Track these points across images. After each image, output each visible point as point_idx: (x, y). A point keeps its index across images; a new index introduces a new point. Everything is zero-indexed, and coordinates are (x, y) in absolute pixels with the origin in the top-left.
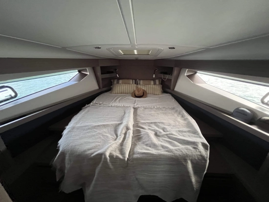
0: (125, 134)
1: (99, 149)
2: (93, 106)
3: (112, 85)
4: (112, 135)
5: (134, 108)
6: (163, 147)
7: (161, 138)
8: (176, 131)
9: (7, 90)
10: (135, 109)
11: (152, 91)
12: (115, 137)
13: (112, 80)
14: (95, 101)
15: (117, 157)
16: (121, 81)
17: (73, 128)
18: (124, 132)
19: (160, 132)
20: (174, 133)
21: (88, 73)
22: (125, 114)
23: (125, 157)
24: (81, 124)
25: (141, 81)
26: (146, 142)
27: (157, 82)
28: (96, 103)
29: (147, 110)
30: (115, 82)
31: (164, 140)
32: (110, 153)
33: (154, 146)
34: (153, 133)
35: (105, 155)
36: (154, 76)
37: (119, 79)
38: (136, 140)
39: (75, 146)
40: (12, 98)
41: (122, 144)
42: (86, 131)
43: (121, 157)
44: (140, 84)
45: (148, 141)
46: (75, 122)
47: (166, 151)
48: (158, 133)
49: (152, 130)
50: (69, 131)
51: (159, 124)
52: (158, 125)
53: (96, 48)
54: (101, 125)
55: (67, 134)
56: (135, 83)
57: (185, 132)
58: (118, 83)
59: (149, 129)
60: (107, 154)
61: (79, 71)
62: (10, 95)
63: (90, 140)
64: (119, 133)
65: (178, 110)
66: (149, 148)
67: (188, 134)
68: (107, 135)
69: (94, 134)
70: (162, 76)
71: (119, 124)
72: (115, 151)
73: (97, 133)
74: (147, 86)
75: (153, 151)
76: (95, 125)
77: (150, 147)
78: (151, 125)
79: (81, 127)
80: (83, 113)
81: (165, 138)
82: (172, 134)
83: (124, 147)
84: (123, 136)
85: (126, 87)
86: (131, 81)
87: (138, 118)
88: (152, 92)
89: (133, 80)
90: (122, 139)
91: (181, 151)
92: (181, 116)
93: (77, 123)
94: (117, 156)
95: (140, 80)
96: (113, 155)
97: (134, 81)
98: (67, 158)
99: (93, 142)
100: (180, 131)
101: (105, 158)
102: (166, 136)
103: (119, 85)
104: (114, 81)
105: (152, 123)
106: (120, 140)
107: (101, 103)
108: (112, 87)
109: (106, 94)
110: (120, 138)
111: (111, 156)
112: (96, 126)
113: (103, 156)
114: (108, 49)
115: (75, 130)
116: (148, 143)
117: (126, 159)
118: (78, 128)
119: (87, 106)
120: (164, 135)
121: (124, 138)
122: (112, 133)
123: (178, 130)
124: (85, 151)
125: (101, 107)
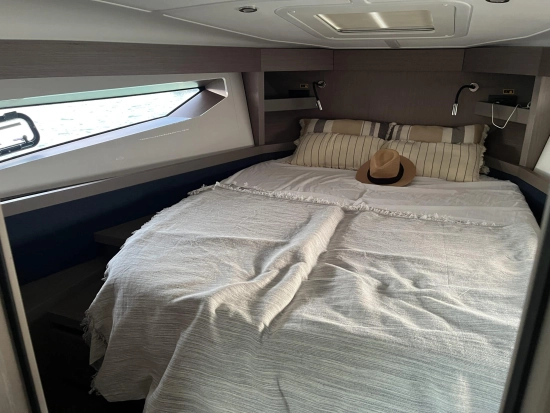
0: (284, 271)
1: (197, 291)
2: (218, 192)
3: (298, 136)
4: (244, 266)
5: (345, 211)
6: (384, 320)
7: (392, 300)
8: (460, 292)
9: (19, 124)
10: (349, 215)
11: (437, 166)
12: (253, 272)
13: (302, 121)
14: (230, 180)
15: (237, 318)
16: (329, 126)
17: (150, 235)
18: (282, 264)
19: (400, 285)
20: (449, 295)
21: (225, 94)
22: (307, 222)
23: (258, 321)
24: (174, 228)
25: (406, 129)
26: (337, 299)
27: (469, 133)
28: (232, 185)
29: (390, 221)
30: (311, 127)
31: (403, 307)
32: (223, 305)
33: (360, 313)
34: (376, 282)
35: (207, 305)
36: (454, 112)
37: (324, 117)
38: (311, 292)
39: (142, 273)
40: (27, 144)
41: (262, 292)
42: (180, 247)
43: (248, 318)
44: (398, 138)
45: (347, 298)
46: (159, 222)
47: (390, 332)
48: (392, 287)
49: (375, 276)
50: (138, 241)
51: (409, 264)
52: (405, 267)
53: (242, 10)
54: (224, 239)
55: (132, 246)
56: (382, 135)
57: (493, 298)
58: (319, 130)
59: (368, 272)
60: (214, 306)
61: (203, 88)
62: (25, 138)
63: (183, 268)
64: (266, 266)
65: (513, 235)
66: (340, 316)
67: (502, 305)
68: (232, 264)
69: (197, 256)
70: (492, 112)
71: (277, 245)
72: (238, 304)
73: (207, 254)
74: (424, 145)
75: (349, 325)
76: (209, 236)
77: (345, 313)
78: (380, 263)
79: (170, 235)
80: (188, 205)
81: (407, 301)
82: (438, 296)
83: (265, 299)
84: (275, 273)
85: (345, 145)
86: (367, 126)
87: (347, 238)
88: (436, 171)
89: (374, 122)
90: (268, 280)
91: (442, 342)
92: (511, 254)
93: (162, 226)
94: (237, 315)
95: (401, 124)
96: (228, 310)
97: (378, 125)
98: (119, 299)
99: (187, 273)
100: (472, 294)
101: (206, 312)
102: (413, 298)
103: (321, 136)
104: (307, 124)
105: (385, 258)
106: (261, 282)
107: (246, 185)
108: (296, 142)
109: (273, 163)
110: (266, 276)
111: (222, 311)
112: (209, 239)
113: (201, 307)
114: (282, 13)
115: (151, 241)
116: (342, 303)
117: (261, 328)
118: (162, 237)
119: (204, 188)
120: (410, 293)
121: (276, 280)
122: (247, 262)
123: (468, 288)
124: (162, 288)
125: (244, 197)
